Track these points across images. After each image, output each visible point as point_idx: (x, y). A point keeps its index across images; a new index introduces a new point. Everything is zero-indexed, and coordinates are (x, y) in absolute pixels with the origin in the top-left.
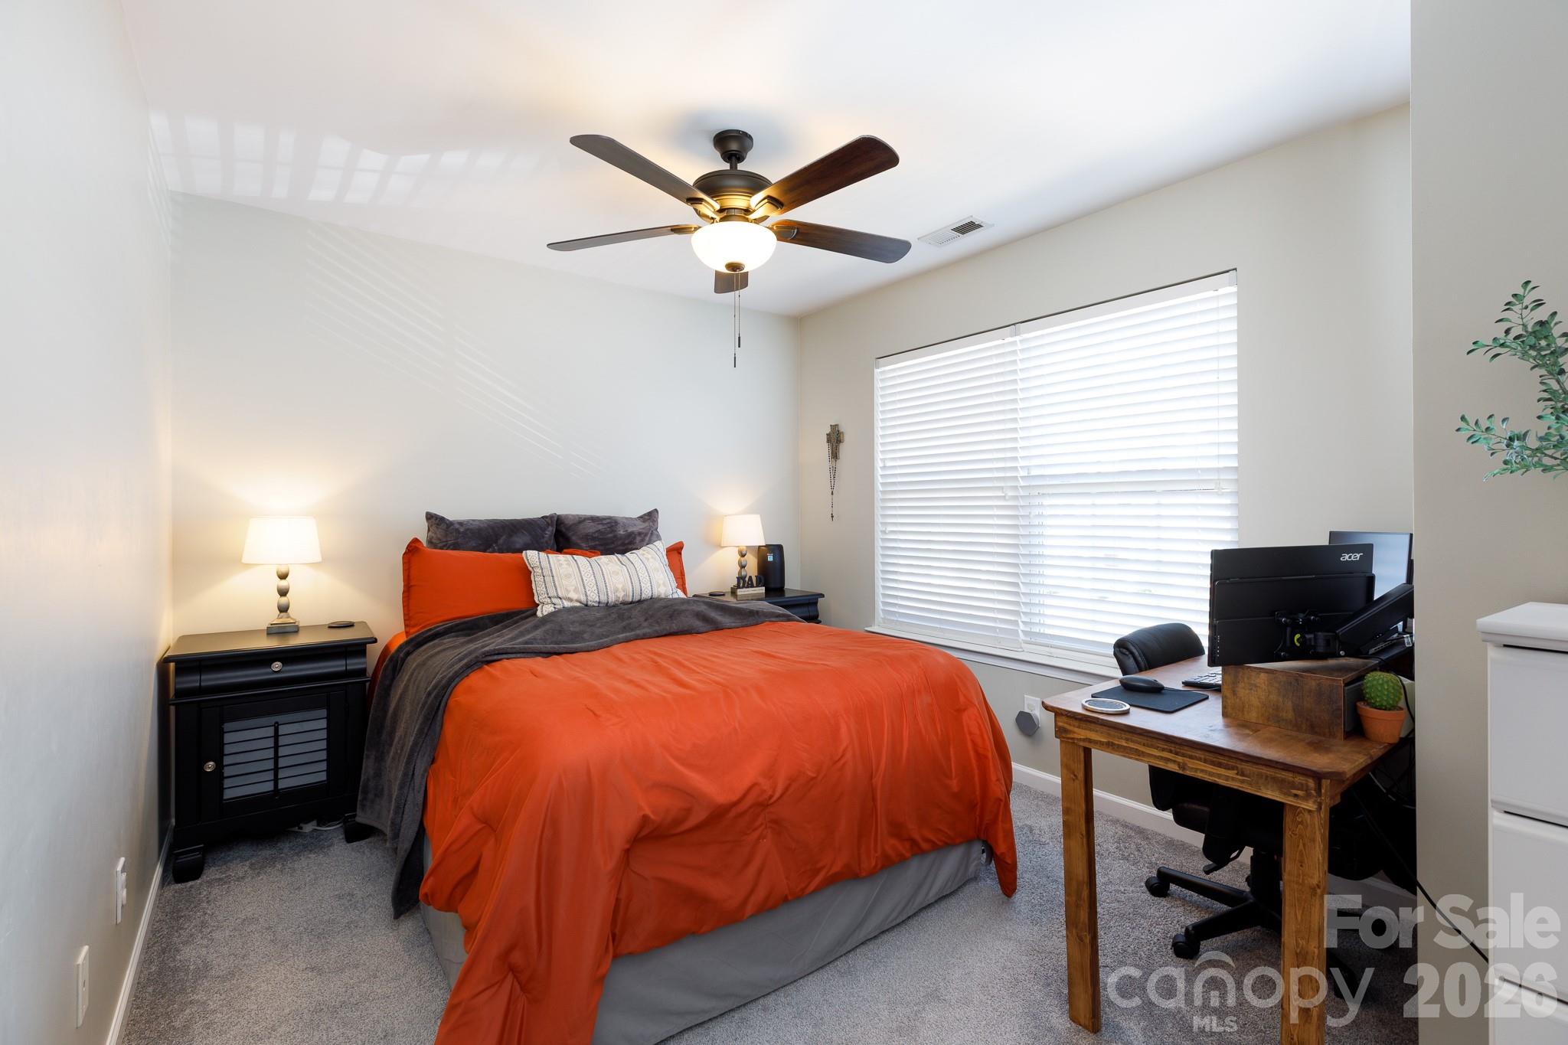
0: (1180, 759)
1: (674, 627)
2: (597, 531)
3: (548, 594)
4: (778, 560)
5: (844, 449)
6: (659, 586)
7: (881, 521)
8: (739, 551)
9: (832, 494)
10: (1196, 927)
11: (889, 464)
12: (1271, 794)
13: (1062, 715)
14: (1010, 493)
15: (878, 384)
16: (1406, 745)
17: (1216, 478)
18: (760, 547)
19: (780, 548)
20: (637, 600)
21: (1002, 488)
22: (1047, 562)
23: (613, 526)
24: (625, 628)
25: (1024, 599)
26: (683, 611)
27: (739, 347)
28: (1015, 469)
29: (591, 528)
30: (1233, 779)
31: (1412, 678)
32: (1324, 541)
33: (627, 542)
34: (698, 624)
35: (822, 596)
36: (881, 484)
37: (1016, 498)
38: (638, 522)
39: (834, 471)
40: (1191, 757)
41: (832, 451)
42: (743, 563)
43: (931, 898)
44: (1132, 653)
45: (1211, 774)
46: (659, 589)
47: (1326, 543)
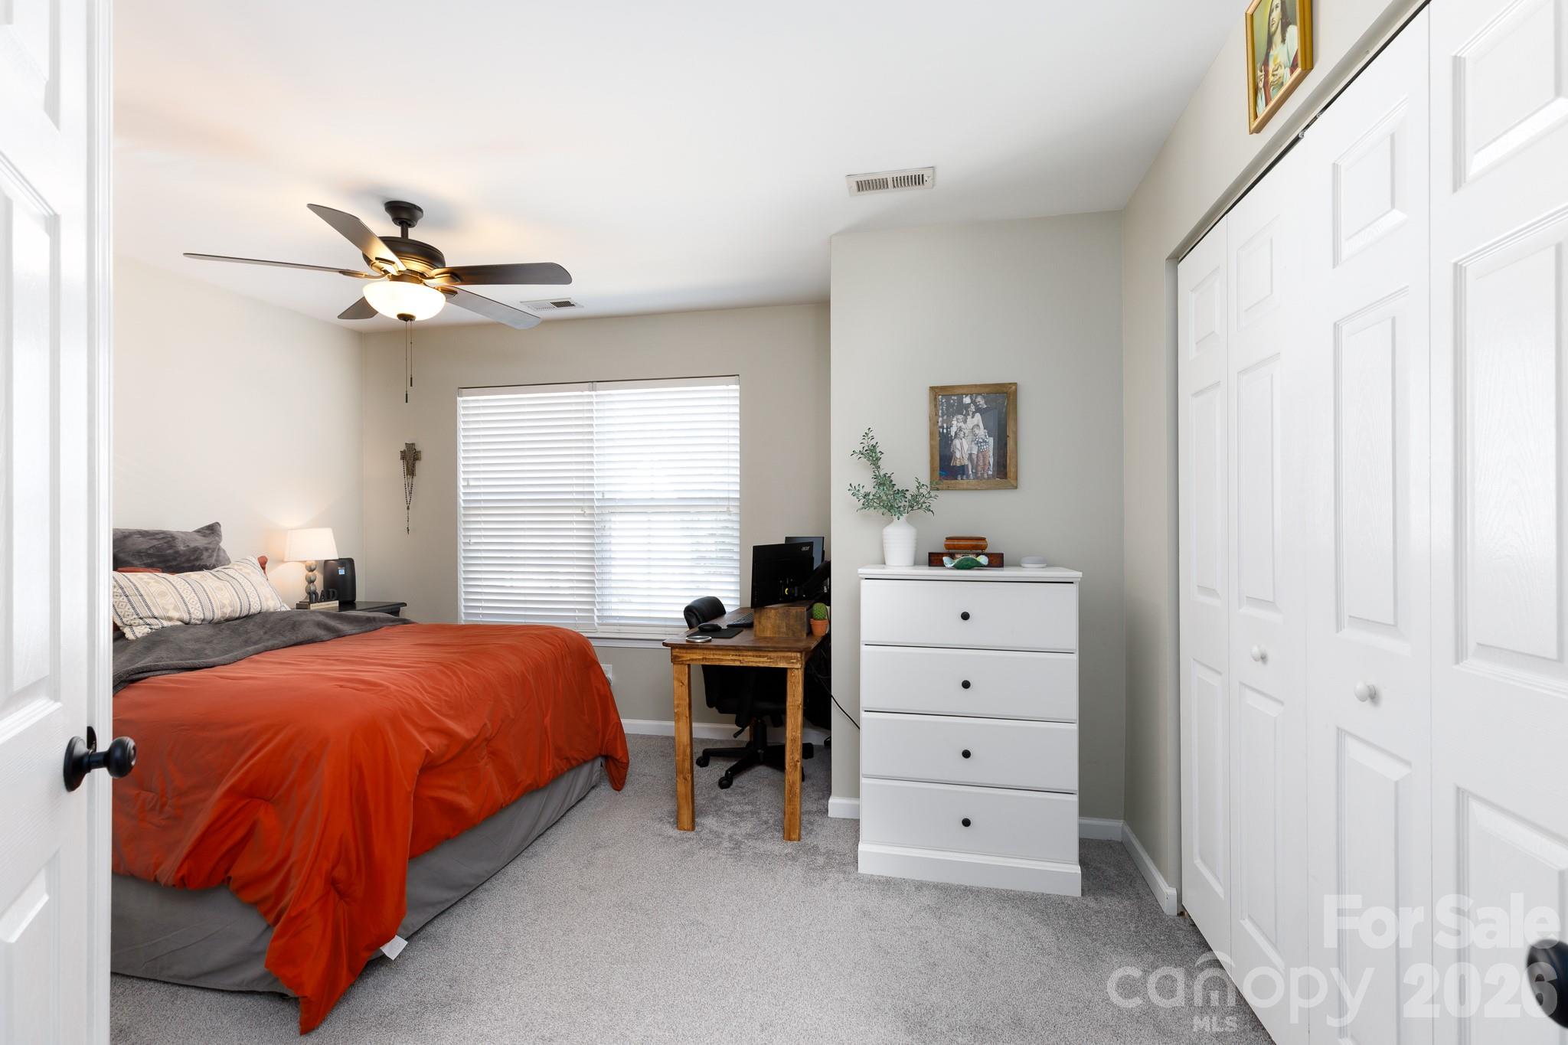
0: (741, 658)
1: (301, 637)
2: (151, 547)
3: (137, 615)
4: (349, 574)
5: (420, 466)
6: (267, 600)
7: (463, 534)
8: (306, 567)
9: (408, 508)
10: (731, 769)
11: (472, 483)
12: (782, 665)
13: (677, 648)
14: (588, 512)
15: (461, 411)
16: (827, 638)
17: (727, 504)
18: (326, 561)
19: (351, 561)
20: (244, 615)
21: (581, 507)
22: (613, 563)
23: (169, 541)
24: (246, 642)
25: (598, 592)
26: (304, 622)
27: (411, 385)
28: (592, 493)
29: (144, 544)
30: (766, 662)
31: (829, 604)
32: (783, 542)
33: (192, 558)
34: (321, 633)
35: (405, 605)
36: (464, 500)
37: (592, 515)
38: (198, 537)
39: (410, 490)
40: (746, 656)
41: (407, 467)
42: (312, 578)
43: (573, 800)
44: (695, 614)
45: (756, 662)
46: (268, 603)
47: (784, 542)
